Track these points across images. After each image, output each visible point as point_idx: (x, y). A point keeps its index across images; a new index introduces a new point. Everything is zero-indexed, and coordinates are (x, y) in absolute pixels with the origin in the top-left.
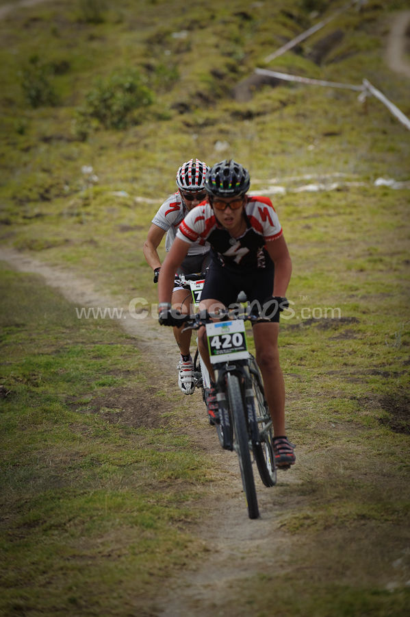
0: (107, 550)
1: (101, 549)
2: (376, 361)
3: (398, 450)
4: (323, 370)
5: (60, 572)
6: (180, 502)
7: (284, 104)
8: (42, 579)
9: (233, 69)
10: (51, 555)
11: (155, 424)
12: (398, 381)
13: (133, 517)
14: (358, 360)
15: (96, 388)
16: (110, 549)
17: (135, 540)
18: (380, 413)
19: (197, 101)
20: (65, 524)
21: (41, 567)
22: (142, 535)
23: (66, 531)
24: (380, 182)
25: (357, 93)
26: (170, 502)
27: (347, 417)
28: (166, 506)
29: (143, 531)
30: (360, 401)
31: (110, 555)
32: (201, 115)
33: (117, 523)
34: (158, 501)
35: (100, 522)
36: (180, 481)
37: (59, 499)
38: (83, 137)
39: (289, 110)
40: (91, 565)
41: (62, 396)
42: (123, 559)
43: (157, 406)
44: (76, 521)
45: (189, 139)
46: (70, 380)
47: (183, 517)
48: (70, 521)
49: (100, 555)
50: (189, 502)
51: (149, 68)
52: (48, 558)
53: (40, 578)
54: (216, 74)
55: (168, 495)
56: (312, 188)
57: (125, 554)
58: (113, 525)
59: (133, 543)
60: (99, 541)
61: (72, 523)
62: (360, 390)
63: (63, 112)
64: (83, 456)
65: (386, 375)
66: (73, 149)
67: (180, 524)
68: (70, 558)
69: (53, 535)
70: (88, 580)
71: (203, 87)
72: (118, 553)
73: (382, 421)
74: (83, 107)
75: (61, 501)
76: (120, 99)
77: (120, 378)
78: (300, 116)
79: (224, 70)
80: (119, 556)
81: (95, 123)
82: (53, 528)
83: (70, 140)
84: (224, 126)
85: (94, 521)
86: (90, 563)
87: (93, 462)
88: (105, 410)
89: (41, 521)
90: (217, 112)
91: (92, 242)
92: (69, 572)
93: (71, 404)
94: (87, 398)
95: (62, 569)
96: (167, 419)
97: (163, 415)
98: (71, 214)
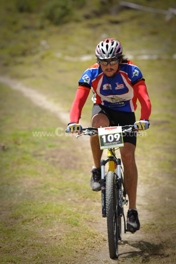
0: (54, 236)
1: (51, 235)
5: (31, 247)
6: (89, 210)
8: (22, 250)
9: (110, 1)
10: (27, 237)
11: (75, 168)
13: (67, 219)
15: (48, 148)
16: (55, 235)
17: (68, 231)
20: (33, 219)
21: (22, 244)
22: (72, 230)
23: (34, 223)
26: (84, 210)
28: (82, 213)
29: (72, 227)
31: (55, 239)
32: (95, 21)
33: (59, 222)
34: (78, 210)
35: (51, 220)
36: (88, 199)
37: (30, 205)
38: (42, 28)
40: (46, 243)
41: (31, 151)
42: (62, 241)
44: (39, 219)
46: (35, 143)
47: (91, 220)
48: (35, 218)
49: (50, 238)
50: (93, 211)
52: (25, 238)
53: (21, 250)
55: (83, 206)
57: (63, 239)
58: (57, 222)
59: (68, 233)
60: (50, 230)
61: (36, 219)
63: (33, 16)
64: (42, 183)
66: (37, 33)
67: (90, 223)
68: (35, 239)
69: (27, 225)
70: (45, 253)
72: (60, 237)
74: (42, 14)
75: (31, 206)
76: (59, 12)
77: (58, 144)
79: (106, 1)
80: (60, 240)
81: (47, 22)
82: (27, 221)
83: (36, 29)
84: (106, 27)
85: (48, 219)
86: (46, 242)
87: (47, 186)
88: (51, 159)
89: (21, 217)
90: (103, 20)
91: (45, 77)
92: (35, 247)
93: (35, 155)
94: (43, 152)
95: (32, 245)
96: (81, 166)
97: (79, 163)
98: (36, 62)
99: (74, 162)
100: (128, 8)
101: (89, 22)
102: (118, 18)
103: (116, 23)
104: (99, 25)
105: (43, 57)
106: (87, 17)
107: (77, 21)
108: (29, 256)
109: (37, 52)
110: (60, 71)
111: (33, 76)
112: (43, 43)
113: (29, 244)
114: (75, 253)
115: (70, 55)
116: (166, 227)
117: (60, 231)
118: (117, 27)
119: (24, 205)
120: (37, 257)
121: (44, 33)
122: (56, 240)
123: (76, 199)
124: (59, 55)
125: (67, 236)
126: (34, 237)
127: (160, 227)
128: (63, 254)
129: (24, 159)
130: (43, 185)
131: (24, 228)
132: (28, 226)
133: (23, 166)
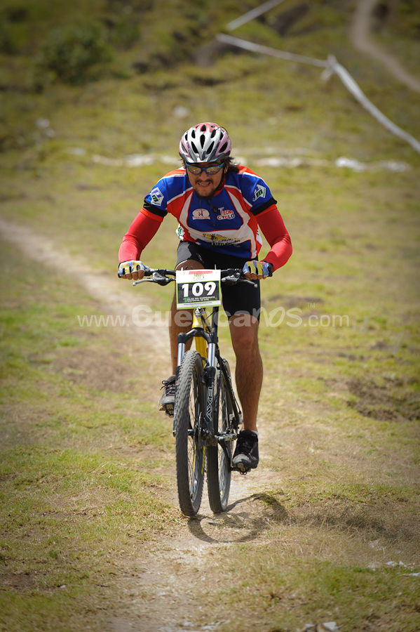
0: (81, 509)
1: (76, 507)
2: (341, 343)
3: (367, 434)
4: (289, 348)
5: (38, 526)
6: (151, 468)
7: (246, 74)
9: (195, 33)
10: (27, 509)
11: (119, 389)
12: (365, 366)
14: (324, 341)
15: (59, 348)
16: (84, 508)
18: (347, 396)
19: (157, 63)
20: (37, 480)
21: (18, 520)
22: (117, 498)
23: (38, 487)
24: (342, 162)
25: (322, 69)
26: (141, 467)
27: (315, 397)
28: (137, 471)
29: (119, 493)
30: (328, 383)
31: (85, 514)
32: (162, 78)
33: (92, 483)
34: (128, 465)
36: (150, 447)
37: (30, 455)
38: (39, 89)
39: (252, 81)
41: (25, 353)
42: (99, 518)
43: (122, 371)
44: (49, 479)
45: (147, 101)
46: (33, 338)
47: (155, 483)
48: (42, 477)
49: (75, 512)
50: (159, 469)
51: (110, 24)
52: (23, 511)
53: (18, 530)
54: (178, 37)
55: (138, 460)
56: (274, 162)
57: (101, 514)
58: (88, 484)
59: (109, 503)
60: (74, 499)
61: (44, 479)
62: (328, 371)
63: (18, 61)
64: (51, 414)
65: (352, 358)
66: (29, 100)
67: (153, 490)
68: (45, 513)
69: (26, 489)
70: (67, 536)
71: (164, 49)
72: (93, 512)
73: (350, 404)
74: (39, 58)
75: (32, 456)
76: (78, 54)
77: (82, 340)
78: (263, 87)
79: (185, 33)
80: (94, 516)
81: (51, 76)
82: (25, 483)
83: (25, 91)
84: (185, 91)
85: (68, 479)
86: (66, 520)
87: (62, 421)
88: (68, 370)
89: (12, 475)
90: (178, 76)
91: (48, 199)
92: (46, 526)
93: (35, 361)
94: (50, 357)
95: (40, 523)
96: (132, 385)
97: (128, 380)
98: (27, 168)
99: (116, 376)
100: (237, 51)
101: (147, 78)
102: (214, 72)
103: (210, 83)
104: (168, 86)
105: (42, 157)
106: (142, 68)
107: (119, 76)
108: (34, 542)
109: (31, 144)
110: (83, 188)
111: (22, 196)
112: (43, 123)
113: (33, 521)
114: (125, 537)
115: (104, 154)
116: (307, 498)
117: (94, 501)
118: (209, 92)
119: (17, 455)
120: (50, 543)
121: (42, 101)
122: (85, 517)
123: (125, 447)
124: (79, 152)
125: (109, 509)
126: (42, 511)
127: (295, 498)
128: (103, 537)
129: (11, 366)
130: (55, 418)
131: (19, 494)
132: (28, 492)
133: (10, 381)
